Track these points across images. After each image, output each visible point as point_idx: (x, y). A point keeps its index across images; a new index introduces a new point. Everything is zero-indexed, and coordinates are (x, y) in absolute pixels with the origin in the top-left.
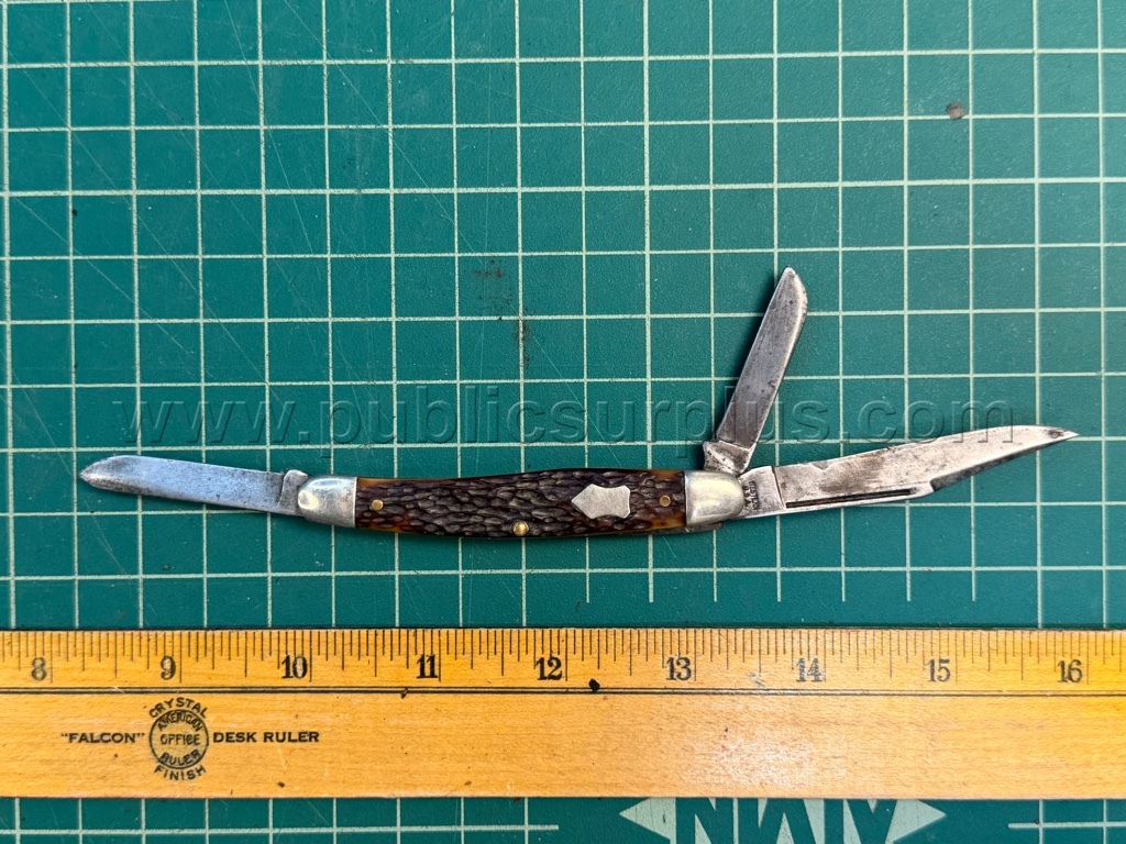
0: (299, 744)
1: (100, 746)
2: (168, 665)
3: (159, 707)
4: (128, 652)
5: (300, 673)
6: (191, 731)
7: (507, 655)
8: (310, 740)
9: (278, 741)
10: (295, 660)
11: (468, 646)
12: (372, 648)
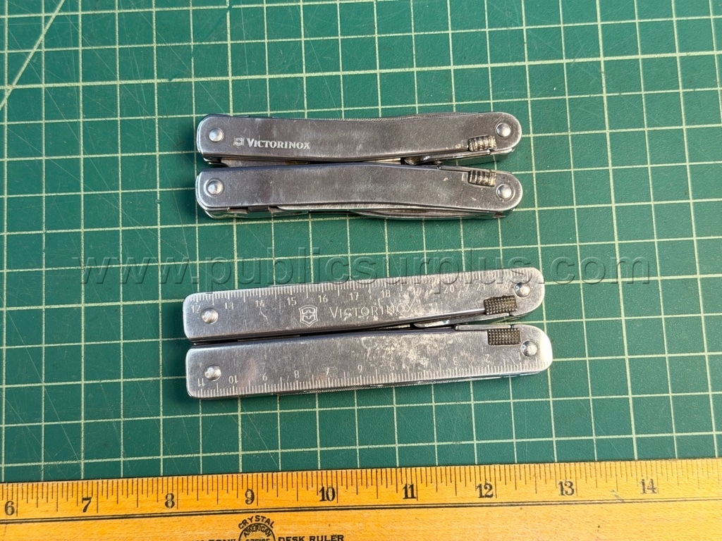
2: (249, 495)
3: (244, 522)
4: (225, 488)
5: (331, 497)
6: (265, 537)
7: (458, 482)
8: (338, 540)
10: (328, 490)
11: (434, 477)
12: (374, 480)
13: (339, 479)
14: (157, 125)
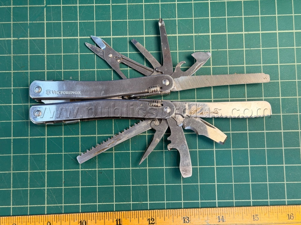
4: (38, 221)
7: (140, 218)
10: (83, 222)
11: (129, 216)
12: (103, 217)
13: (88, 217)
14: (12, 59)
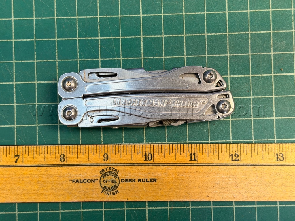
0: (150, 183)
1: (83, 184)
2: (106, 156)
3: (103, 170)
4: (92, 152)
5: (150, 159)
6: (114, 179)
7: (220, 152)
8: (154, 182)
9: (143, 182)
10: (148, 155)
11: (207, 150)
